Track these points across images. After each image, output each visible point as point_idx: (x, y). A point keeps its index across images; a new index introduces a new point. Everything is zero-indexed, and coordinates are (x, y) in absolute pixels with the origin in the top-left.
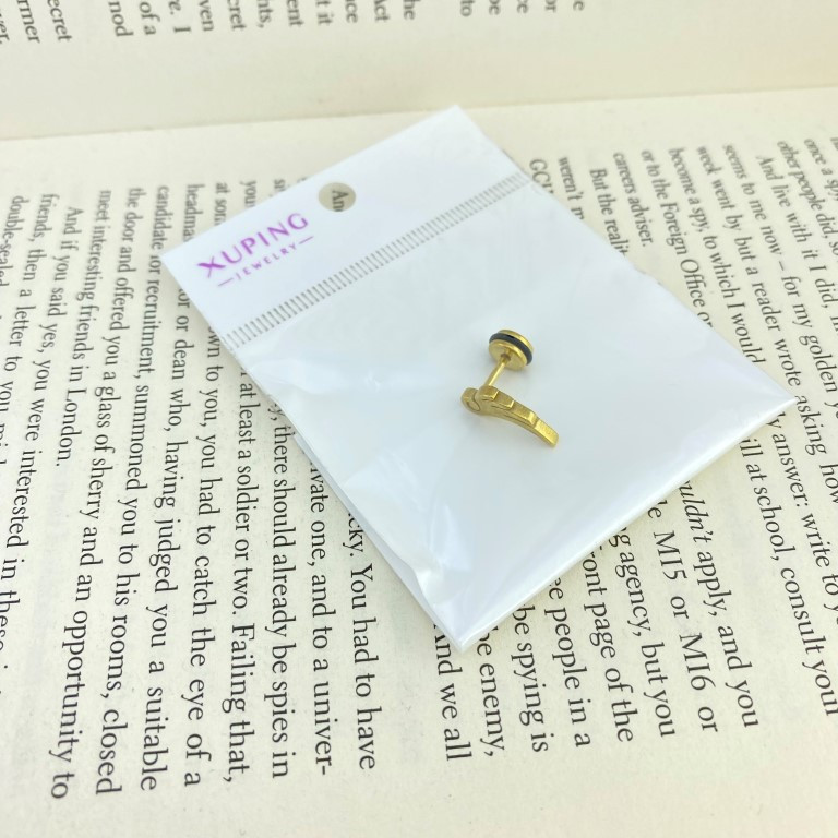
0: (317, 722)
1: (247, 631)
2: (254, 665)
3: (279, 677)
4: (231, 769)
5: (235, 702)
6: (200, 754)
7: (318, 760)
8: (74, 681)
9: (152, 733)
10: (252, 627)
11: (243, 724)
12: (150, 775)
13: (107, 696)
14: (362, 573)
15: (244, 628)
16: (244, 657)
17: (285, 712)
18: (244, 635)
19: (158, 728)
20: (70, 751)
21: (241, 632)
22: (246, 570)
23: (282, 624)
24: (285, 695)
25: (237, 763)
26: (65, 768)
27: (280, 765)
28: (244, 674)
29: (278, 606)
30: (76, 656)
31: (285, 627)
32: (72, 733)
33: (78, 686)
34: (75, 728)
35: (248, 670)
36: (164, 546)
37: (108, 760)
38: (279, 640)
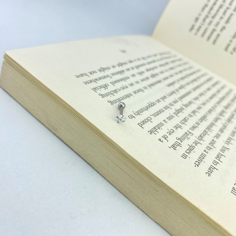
0: (199, 158)
3: (194, 145)
4: (172, 147)
5: (180, 139)
6: (166, 139)
7: (195, 163)
9: (157, 128)
10: (192, 134)
11: (180, 144)
12: (151, 132)
13: (151, 116)
14: (226, 148)
15: (190, 133)
16: (187, 136)
17: (192, 150)
19: (159, 128)
20: (137, 115)
22: (197, 127)
24: (194, 148)
25: (174, 147)
26: (134, 115)
27: (184, 156)
28: (185, 138)
29: (201, 136)
30: (149, 106)
31: (201, 140)
33: (146, 110)
34: (141, 113)
35: (187, 138)
36: (180, 110)
37: (144, 123)
38: (198, 141)
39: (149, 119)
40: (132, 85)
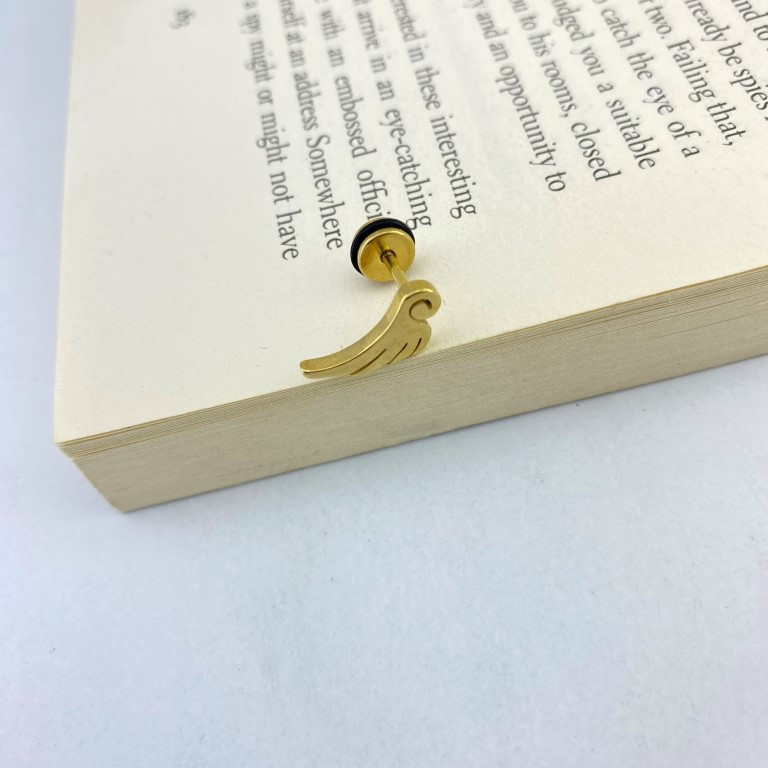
1: (683, 46)
2: (705, 65)
3: (737, 67)
4: (727, 136)
5: (701, 92)
6: (687, 133)
8: (527, 112)
9: (628, 130)
10: (688, 42)
11: (720, 105)
12: (644, 158)
13: (566, 115)
15: (680, 44)
16: (691, 63)
17: (759, 88)
18: (681, 49)
19: (632, 125)
20: (551, 158)
21: (678, 47)
22: (657, 9)
23: (719, 33)
24: (751, 77)
25: (731, 132)
26: (553, 170)
28: (699, 74)
29: (707, 24)
30: (518, 95)
31: (721, 34)
32: (546, 146)
33: (533, 114)
34: (547, 142)
35: (702, 70)
36: (563, 11)
37: (594, 156)
38: (721, 44)
39: (579, 129)
40: (385, 89)
